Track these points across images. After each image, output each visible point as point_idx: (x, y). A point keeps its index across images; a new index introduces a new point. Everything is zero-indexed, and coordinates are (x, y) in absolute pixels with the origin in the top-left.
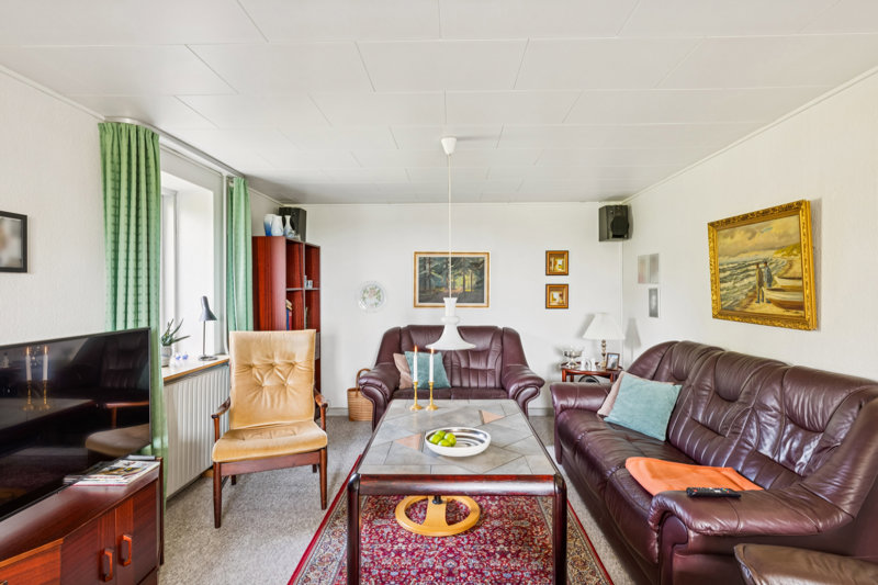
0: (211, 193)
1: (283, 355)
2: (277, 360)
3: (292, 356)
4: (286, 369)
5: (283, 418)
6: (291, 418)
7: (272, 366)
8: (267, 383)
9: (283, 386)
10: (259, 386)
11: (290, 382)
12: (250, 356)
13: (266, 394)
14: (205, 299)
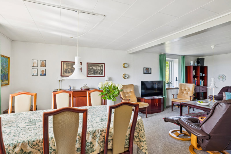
0: (178, 60)
1: (188, 88)
2: (187, 89)
3: (189, 88)
4: (188, 91)
5: (186, 99)
6: (187, 99)
7: (186, 90)
8: (184, 92)
9: (187, 93)
10: (183, 93)
11: (189, 93)
12: (182, 87)
13: (184, 94)
14: (177, 78)
